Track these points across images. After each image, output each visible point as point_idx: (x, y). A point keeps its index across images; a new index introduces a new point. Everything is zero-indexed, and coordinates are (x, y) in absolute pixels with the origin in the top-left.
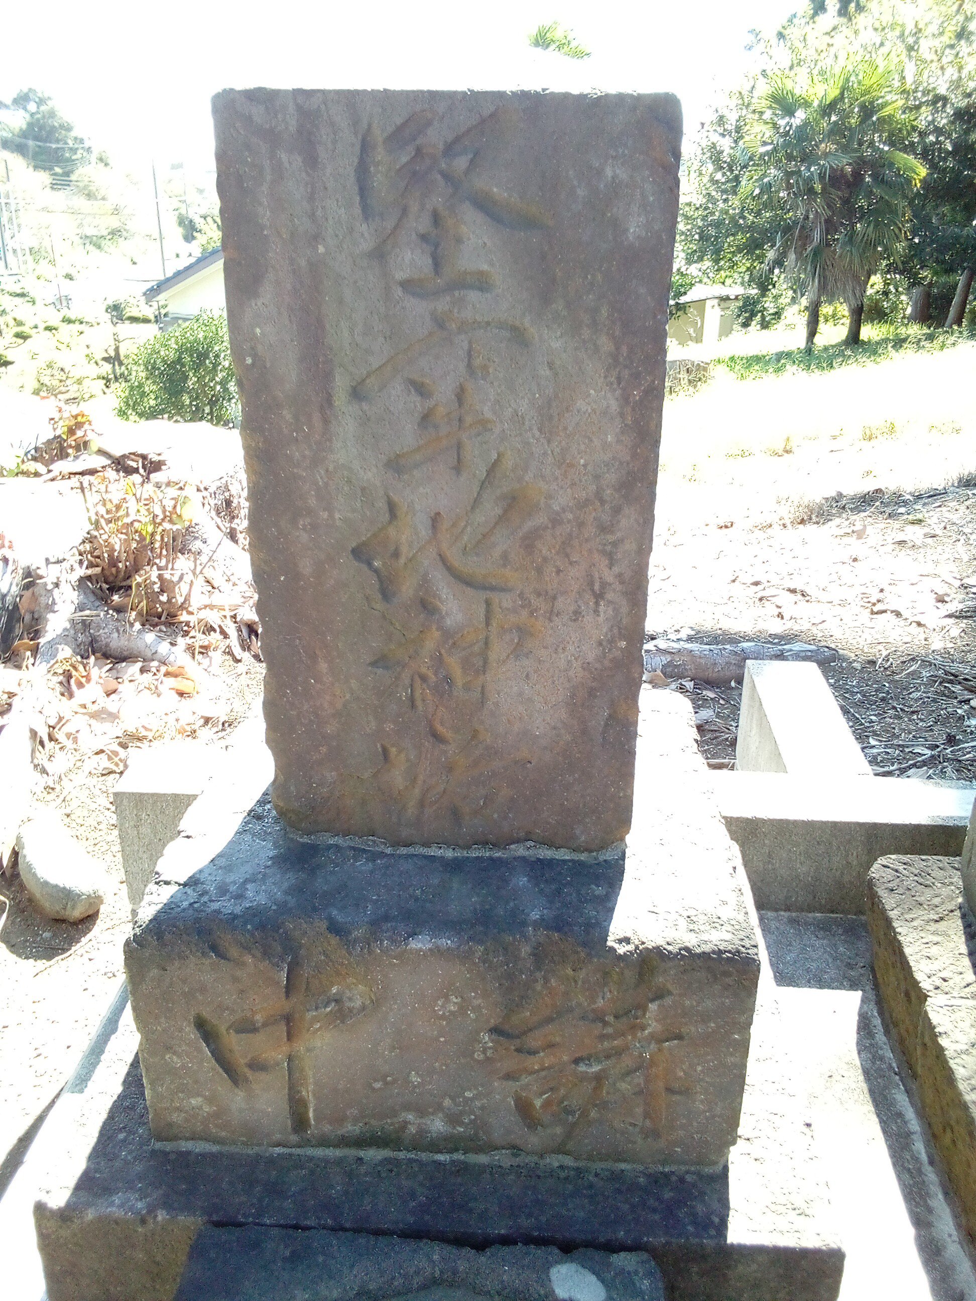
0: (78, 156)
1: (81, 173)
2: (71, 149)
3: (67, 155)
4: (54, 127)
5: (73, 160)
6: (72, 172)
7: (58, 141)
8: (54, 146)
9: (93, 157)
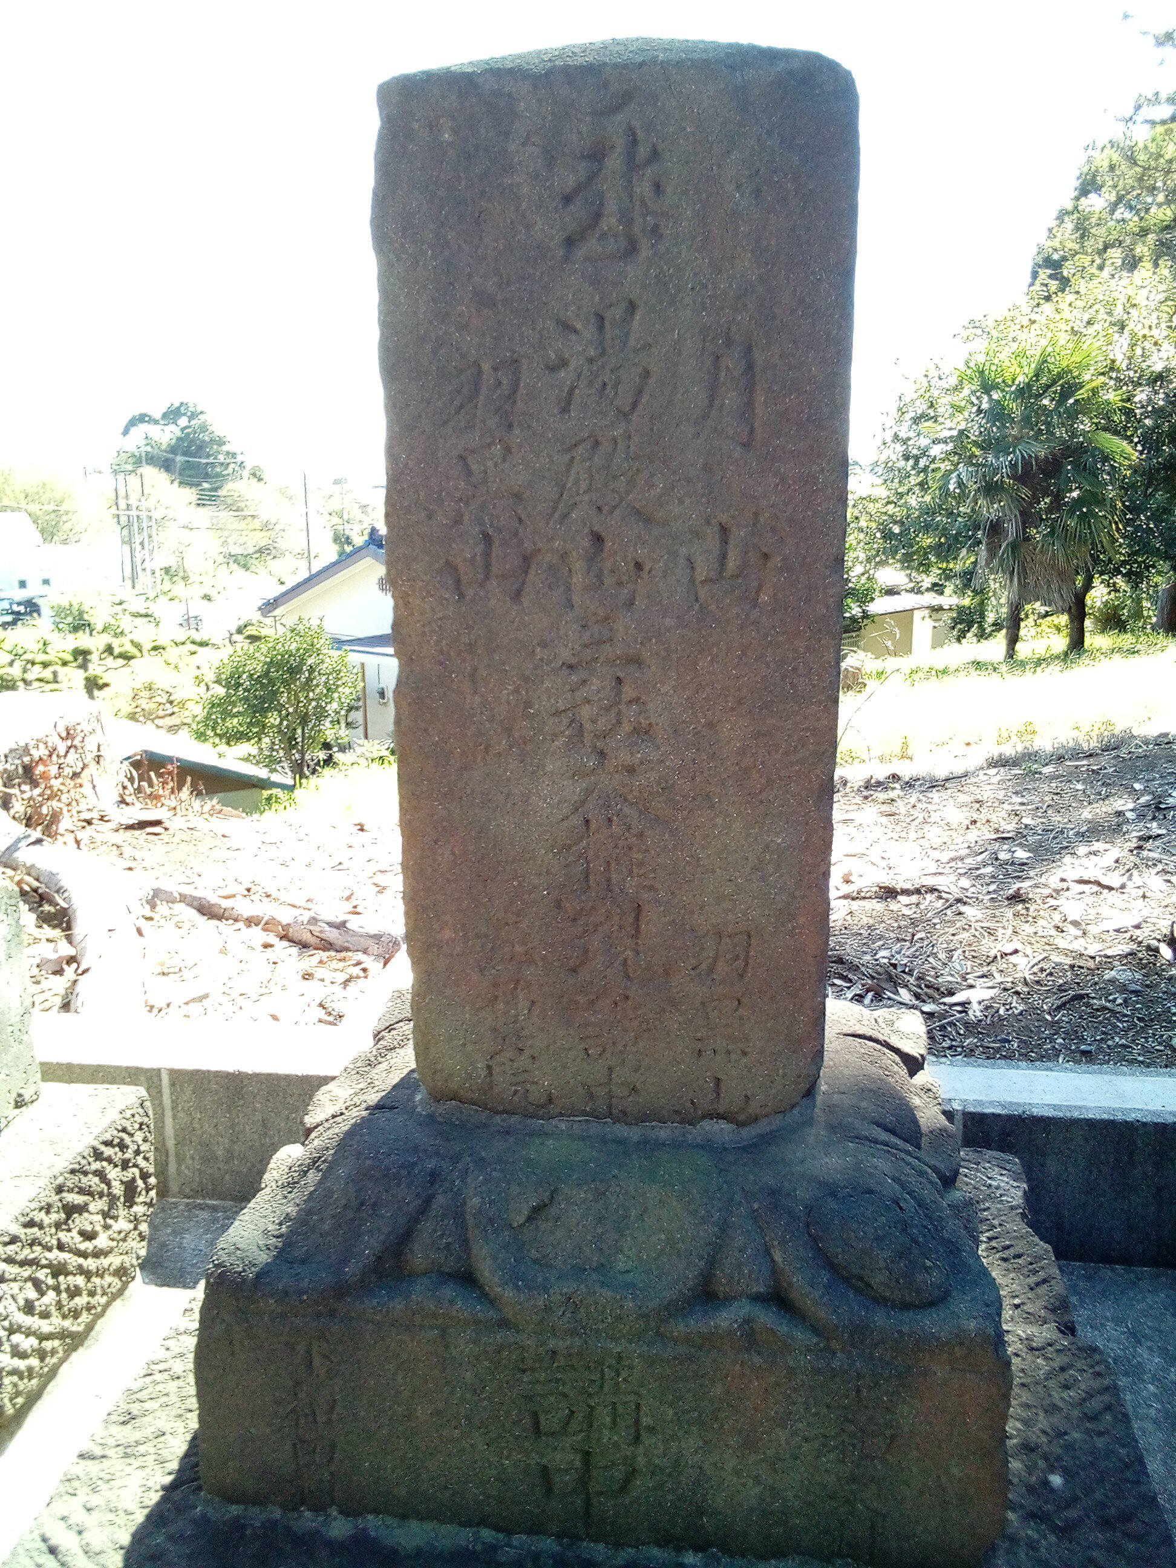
0: (230, 470)
1: (229, 488)
2: (222, 464)
3: (218, 470)
4: (204, 441)
5: (224, 476)
6: (220, 487)
7: (208, 456)
8: (204, 461)
9: (246, 474)
